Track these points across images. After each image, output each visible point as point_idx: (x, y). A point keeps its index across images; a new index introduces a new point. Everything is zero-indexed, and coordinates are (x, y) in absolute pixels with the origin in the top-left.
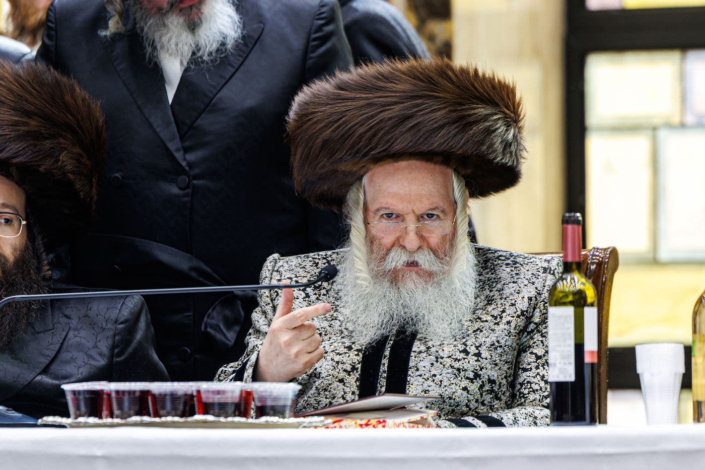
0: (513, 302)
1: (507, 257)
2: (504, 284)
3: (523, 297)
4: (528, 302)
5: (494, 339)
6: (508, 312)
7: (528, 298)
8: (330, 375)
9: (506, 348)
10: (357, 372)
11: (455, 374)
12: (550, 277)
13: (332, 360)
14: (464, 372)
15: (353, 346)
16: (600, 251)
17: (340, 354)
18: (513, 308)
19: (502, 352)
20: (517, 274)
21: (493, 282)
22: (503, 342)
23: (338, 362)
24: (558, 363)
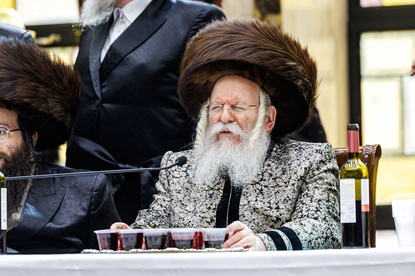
0: (296, 171)
1: (297, 145)
2: (292, 161)
3: (302, 168)
4: (305, 171)
5: (285, 196)
6: (292, 178)
7: (304, 168)
8: (199, 225)
9: (293, 200)
10: (214, 222)
11: (265, 218)
12: (319, 155)
13: (200, 216)
14: (270, 217)
15: (211, 207)
16: (370, 147)
17: (205, 213)
18: (295, 175)
19: (291, 203)
20: (300, 155)
21: (286, 160)
22: (291, 197)
23: (203, 218)
24: (346, 212)
